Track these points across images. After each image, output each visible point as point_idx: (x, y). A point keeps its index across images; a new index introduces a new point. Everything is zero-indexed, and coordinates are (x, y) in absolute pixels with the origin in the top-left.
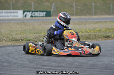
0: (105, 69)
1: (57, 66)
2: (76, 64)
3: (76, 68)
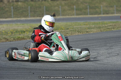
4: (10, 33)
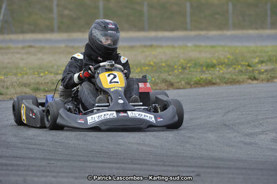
0: (129, 164)
1: (13, 157)
2: (60, 150)
3: (59, 160)
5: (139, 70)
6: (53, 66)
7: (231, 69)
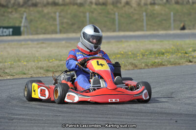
4: (139, 56)
5: (114, 57)
6: (57, 56)
7: (174, 56)
